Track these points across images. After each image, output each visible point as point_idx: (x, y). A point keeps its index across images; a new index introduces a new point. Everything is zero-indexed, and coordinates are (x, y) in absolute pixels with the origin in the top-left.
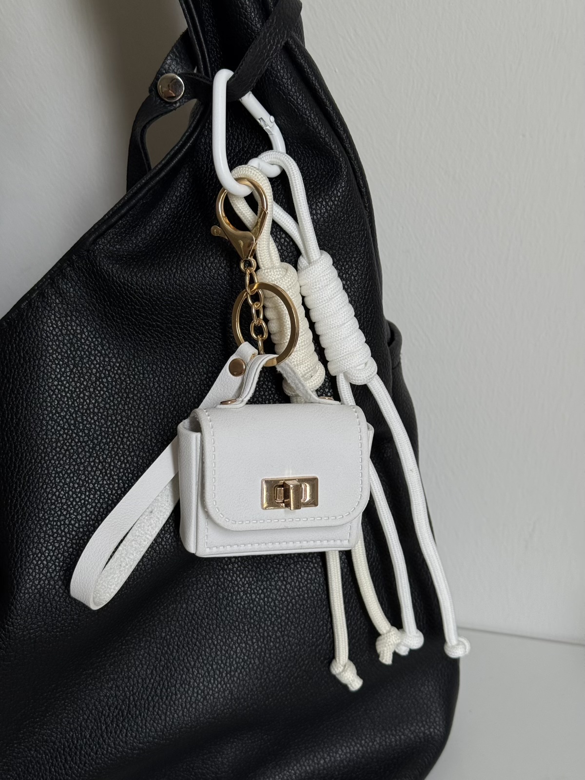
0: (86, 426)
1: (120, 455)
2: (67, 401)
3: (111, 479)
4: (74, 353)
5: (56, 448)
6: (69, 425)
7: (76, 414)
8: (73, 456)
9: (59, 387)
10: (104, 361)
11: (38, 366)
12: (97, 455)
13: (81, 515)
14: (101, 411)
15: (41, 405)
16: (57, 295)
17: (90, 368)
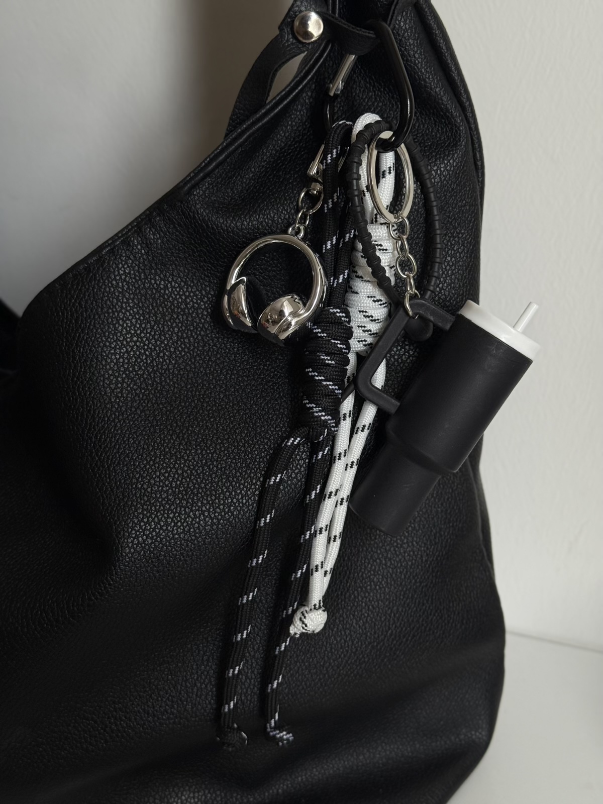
0: (164, 387)
1: (199, 420)
2: (146, 359)
4: (156, 309)
5: (131, 407)
6: (147, 385)
8: (148, 417)
10: (187, 320)
11: (117, 319)
16: (144, 246)
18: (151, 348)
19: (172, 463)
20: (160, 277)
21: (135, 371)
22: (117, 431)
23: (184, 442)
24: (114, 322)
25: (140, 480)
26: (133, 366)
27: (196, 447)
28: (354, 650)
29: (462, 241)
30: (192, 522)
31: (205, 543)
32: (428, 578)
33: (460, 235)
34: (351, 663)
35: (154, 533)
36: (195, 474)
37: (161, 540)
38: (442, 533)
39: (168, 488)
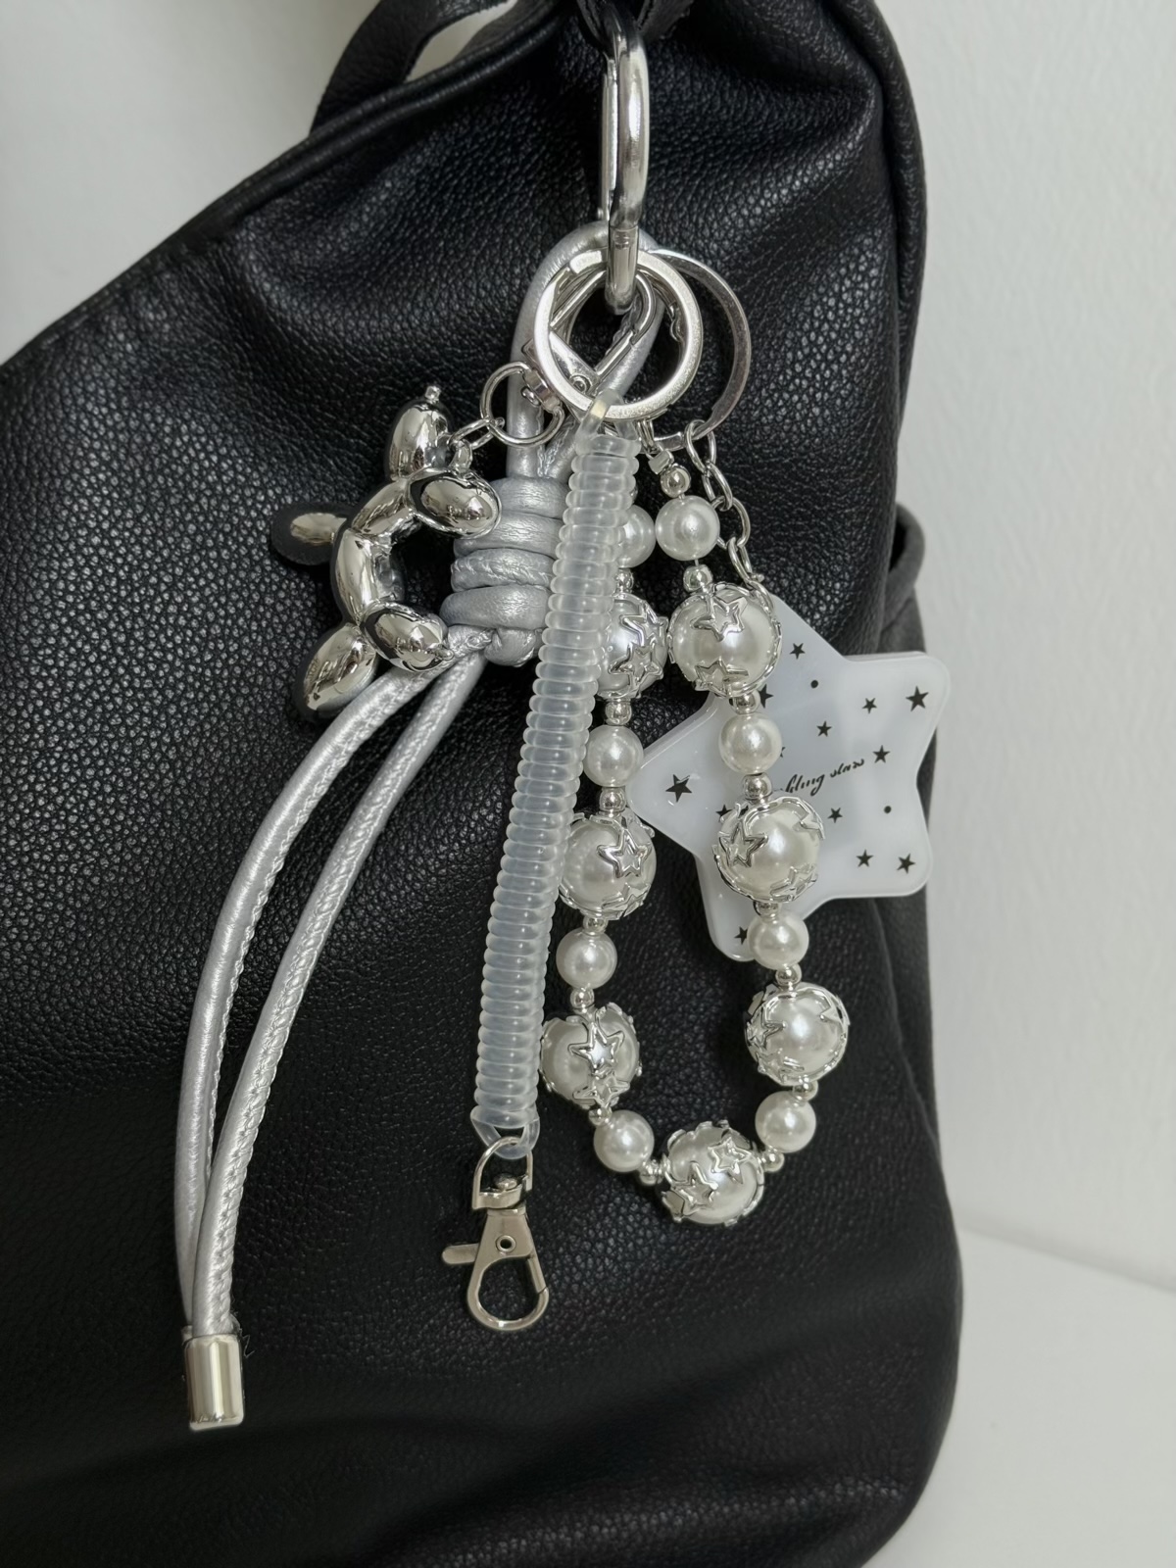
1: (222, 734)
3: (194, 785)
4: (150, 478)
6: (114, 644)
7: (134, 621)
9: (102, 551)
10: (218, 509)
12: (168, 724)
13: (109, 857)
14: (194, 624)
15: (53, 584)
16: (131, 334)
17: (182, 521)
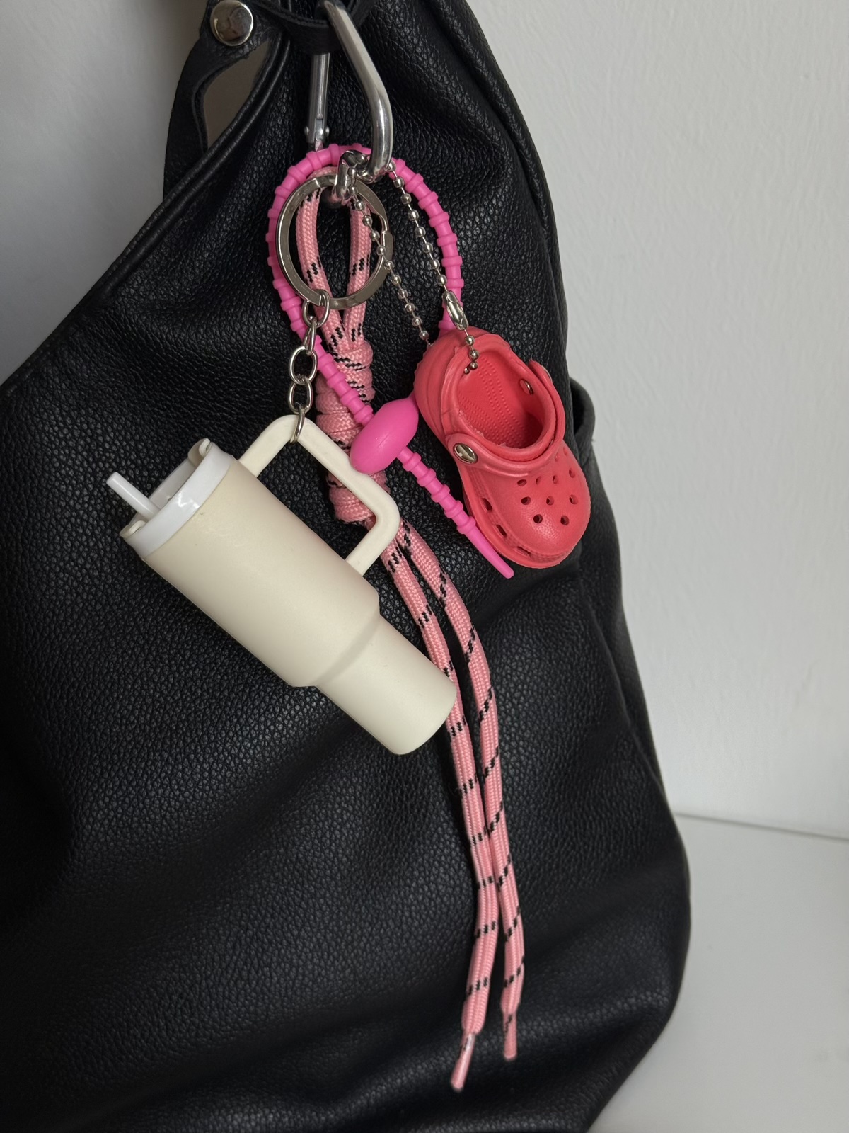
0: (117, 579)
2: (87, 540)
3: (158, 658)
5: (72, 615)
6: (92, 578)
7: (102, 561)
9: (73, 520)
11: (38, 489)
12: (136, 623)
16: (63, 377)
18: (93, 525)
19: (136, 689)
20: (94, 418)
21: (73, 561)
22: (55, 651)
23: (151, 658)
24: (35, 495)
25: (93, 718)
26: (70, 554)
27: (169, 662)
28: (445, 910)
29: (528, 315)
30: (172, 771)
31: (195, 798)
32: (547, 795)
33: (524, 307)
34: (443, 927)
35: (120, 793)
36: (172, 701)
37: (131, 801)
38: (562, 729)
39: (134, 726)
